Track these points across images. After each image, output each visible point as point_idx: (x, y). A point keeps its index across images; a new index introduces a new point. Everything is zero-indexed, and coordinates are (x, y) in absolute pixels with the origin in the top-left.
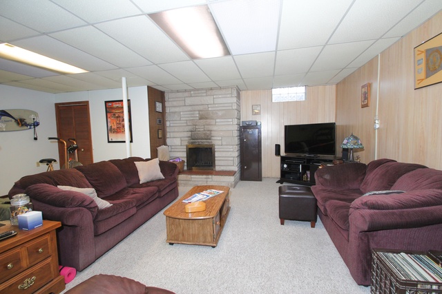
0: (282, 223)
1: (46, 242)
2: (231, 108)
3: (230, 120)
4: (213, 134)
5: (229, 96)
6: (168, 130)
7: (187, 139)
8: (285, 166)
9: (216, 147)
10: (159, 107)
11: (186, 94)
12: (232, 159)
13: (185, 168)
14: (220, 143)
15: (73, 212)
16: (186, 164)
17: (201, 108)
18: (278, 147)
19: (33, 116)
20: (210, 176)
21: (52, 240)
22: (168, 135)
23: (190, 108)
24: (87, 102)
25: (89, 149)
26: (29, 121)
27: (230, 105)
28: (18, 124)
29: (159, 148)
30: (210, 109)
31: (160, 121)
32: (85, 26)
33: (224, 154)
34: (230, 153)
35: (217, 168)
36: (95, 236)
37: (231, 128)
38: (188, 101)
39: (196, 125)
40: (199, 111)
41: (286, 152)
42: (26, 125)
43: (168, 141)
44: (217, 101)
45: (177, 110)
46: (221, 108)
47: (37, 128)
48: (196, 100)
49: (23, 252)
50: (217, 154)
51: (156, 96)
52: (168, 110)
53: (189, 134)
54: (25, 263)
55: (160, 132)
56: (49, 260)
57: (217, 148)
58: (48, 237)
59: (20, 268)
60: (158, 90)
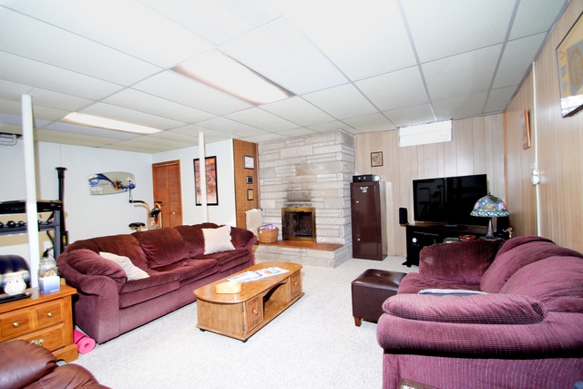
0: (358, 324)
1: (58, 308)
2: (334, 159)
3: (334, 175)
4: (313, 194)
5: (331, 143)
6: (262, 189)
7: (282, 200)
8: (414, 240)
9: (317, 211)
10: (249, 162)
11: (281, 145)
12: (337, 227)
13: (280, 238)
14: (322, 205)
15: (93, 281)
16: (280, 232)
17: (298, 161)
18: (403, 212)
19: (129, 179)
20: (304, 250)
21: (66, 306)
22: (262, 196)
23: (285, 162)
24: (178, 161)
25: (179, 213)
26: (125, 183)
27: (334, 155)
28: (115, 186)
29: (247, 212)
30: (309, 162)
31: (250, 180)
32: (123, 89)
33: (327, 221)
34: (334, 219)
35: (319, 239)
36: (120, 308)
37: (334, 186)
38: (284, 153)
39: (292, 183)
40: (296, 165)
41: (415, 220)
42: (122, 187)
43: (262, 204)
44: (318, 151)
45: (271, 164)
46: (321, 160)
47: (132, 190)
48: (293, 152)
49: (32, 313)
50: (317, 221)
51: (246, 149)
52: (262, 166)
53: (285, 194)
54: (33, 325)
55: (251, 193)
56: (61, 326)
57: (318, 214)
58: (61, 302)
59: (28, 328)
60: (248, 143)
